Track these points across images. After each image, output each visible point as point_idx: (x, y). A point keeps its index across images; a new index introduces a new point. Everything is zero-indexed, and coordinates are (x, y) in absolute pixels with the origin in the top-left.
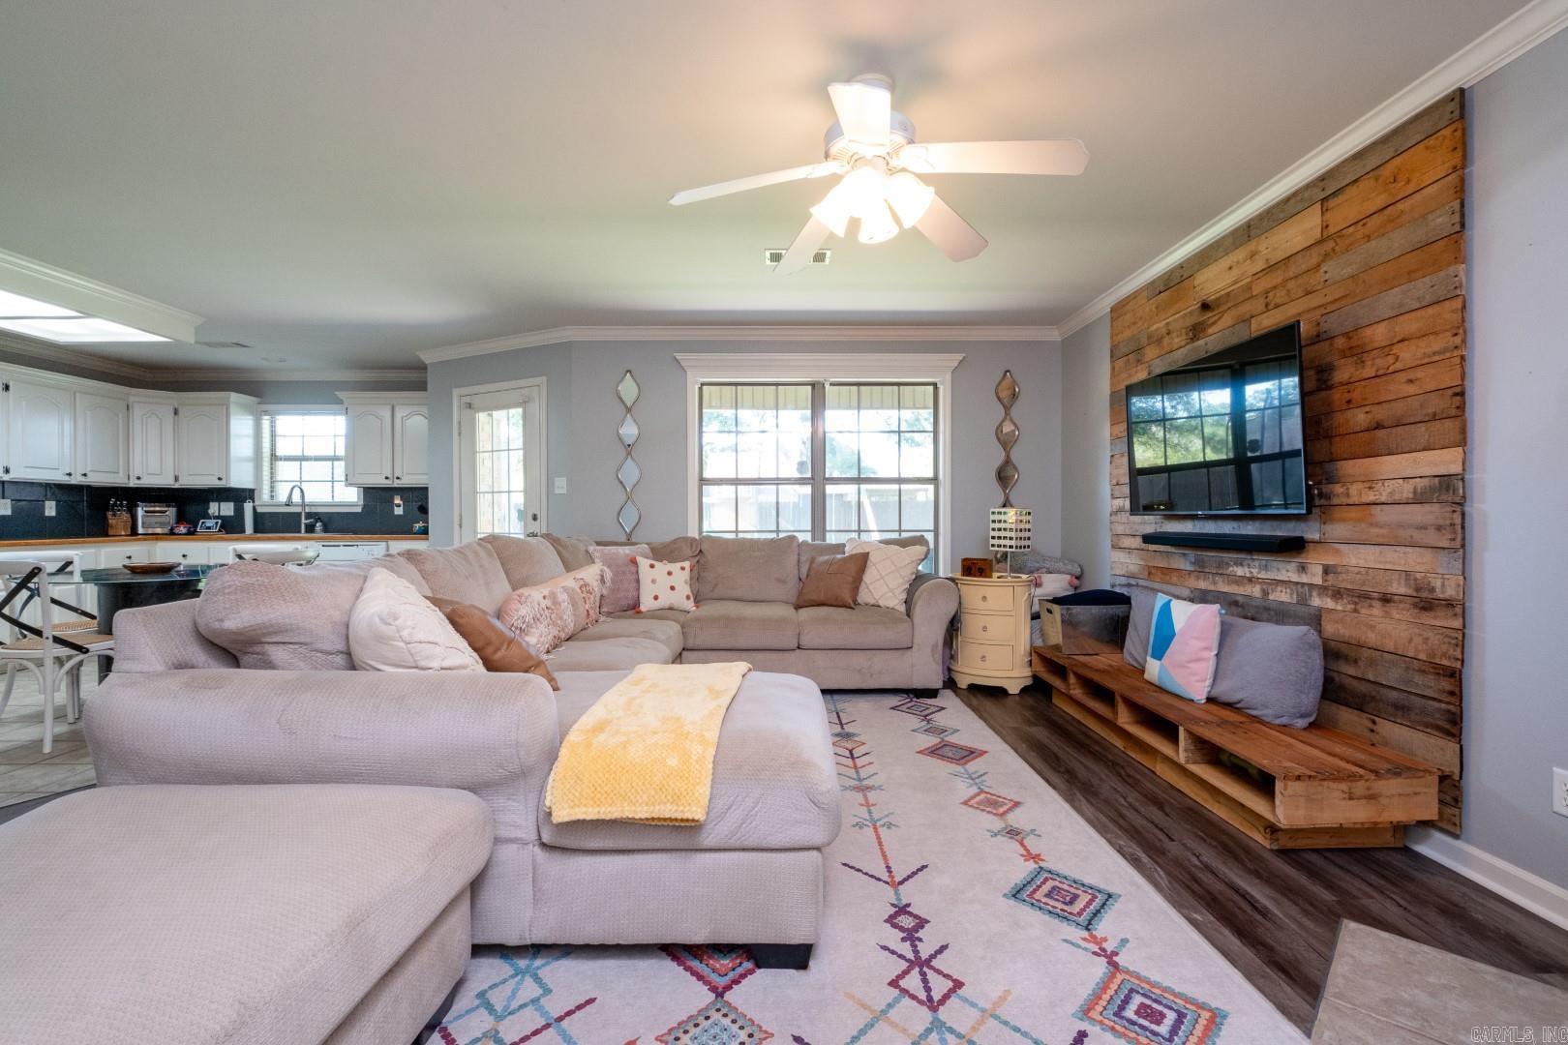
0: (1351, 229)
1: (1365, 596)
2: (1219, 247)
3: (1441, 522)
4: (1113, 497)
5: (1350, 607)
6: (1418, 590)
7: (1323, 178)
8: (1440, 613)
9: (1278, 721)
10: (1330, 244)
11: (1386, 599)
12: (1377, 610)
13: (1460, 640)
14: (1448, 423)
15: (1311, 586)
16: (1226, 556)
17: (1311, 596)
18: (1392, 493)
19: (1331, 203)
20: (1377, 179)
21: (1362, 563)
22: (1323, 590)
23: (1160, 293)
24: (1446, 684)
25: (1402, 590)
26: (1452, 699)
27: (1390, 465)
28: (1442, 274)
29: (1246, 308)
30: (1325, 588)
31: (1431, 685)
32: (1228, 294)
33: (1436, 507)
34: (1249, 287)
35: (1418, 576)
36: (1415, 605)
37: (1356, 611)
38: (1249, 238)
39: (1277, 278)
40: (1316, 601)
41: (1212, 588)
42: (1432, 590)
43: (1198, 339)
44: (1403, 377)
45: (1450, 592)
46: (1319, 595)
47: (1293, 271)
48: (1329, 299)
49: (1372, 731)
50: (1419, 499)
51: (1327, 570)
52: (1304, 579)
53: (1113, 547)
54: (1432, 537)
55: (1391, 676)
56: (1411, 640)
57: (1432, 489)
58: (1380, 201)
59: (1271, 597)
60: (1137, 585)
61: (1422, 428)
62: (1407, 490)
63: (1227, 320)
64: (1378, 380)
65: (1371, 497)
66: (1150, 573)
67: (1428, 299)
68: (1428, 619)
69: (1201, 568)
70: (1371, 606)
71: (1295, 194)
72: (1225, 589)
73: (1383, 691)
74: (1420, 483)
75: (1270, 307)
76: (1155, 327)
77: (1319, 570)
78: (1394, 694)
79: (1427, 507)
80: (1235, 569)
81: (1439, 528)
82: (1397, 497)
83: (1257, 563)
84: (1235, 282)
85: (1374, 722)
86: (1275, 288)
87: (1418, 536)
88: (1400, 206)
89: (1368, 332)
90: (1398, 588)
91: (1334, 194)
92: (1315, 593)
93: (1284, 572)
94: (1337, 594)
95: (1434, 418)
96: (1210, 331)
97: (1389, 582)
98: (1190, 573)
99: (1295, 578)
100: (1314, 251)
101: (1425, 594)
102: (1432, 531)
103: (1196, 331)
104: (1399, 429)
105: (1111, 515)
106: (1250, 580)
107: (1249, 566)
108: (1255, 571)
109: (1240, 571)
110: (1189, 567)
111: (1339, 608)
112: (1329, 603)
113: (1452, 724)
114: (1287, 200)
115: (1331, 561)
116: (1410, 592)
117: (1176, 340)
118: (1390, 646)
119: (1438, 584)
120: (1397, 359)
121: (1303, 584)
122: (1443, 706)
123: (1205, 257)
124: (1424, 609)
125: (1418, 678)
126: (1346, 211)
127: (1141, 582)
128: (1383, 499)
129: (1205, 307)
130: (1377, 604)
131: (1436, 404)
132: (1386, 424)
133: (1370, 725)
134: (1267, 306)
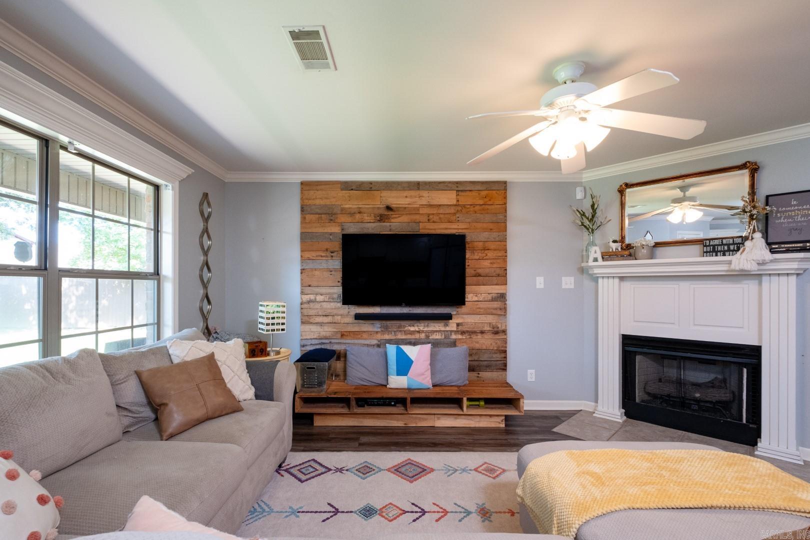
0: (469, 206)
1: (475, 332)
2: (399, 185)
3: (501, 307)
4: (302, 293)
5: (468, 337)
6: (493, 328)
7: (457, 183)
8: (501, 334)
9: (464, 384)
10: (460, 208)
11: (482, 332)
12: (480, 336)
13: (505, 341)
14: (503, 278)
15: (451, 331)
16: (403, 323)
17: (451, 335)
18: (484, 298)
19: (460, 193)
20: (479, 194)
21: (473, 321)
22: (456, 332)
23: (352, 190)
24: (503, 355)
25: (488, 329)
26: (505, 359)
27: (483, 288)
28: (502, 233)
29: (417, 217)
30: (458, 331)
31: (498, 356)
32: (405, 208)
33: (500, 303)
34: (418, 209)
35: (494, 324)
36: (493, 333)
37: (471, 338)
38: (419, 189)
39: (435, 211)
40: (454, 337)
41: (393, 338)
42: (498, 328)
43: (384, 222)
44: (489, 261)
45: (503, 328)
46: (455, 334)
47: (441, 211)
48: (459, 227)
49: (478, 377)
50: (493, 300)
51: (458, 325)
52: (448, 329)
53: (303, 323)
54: (499, 312)
55: (485, 357)
56: (491, 344)
57: (498, 297)
58: (481, 202)
59: (430, 338)
60: (330, 342)
61: (495, 278)
62: (490, 297)
63: (405, 219)
64: (480, 260)
65: (476, 299)
66: (342, 335)
67: (497, 239)
68: (497, 337)
69: (386, 329)
70: (477, 335)
71: (444, 182)
72: (404, 337)
73: (481, 363)
74: (494, 295)
75: (430, 221)
76: (347, 206)
77: (455, 325)
78: (486, 362)
79: (496, 302)
80: (409, 328)
81: (501, 309)
82: (486, 299)
83: (423, 324)
84: (409, 204)
85: (479, 374)
86: (433, 214)
87: (494, 312)
88: (487, 207)
89: (476, 244)
90: (487, 328)
91: (462, 191)
92: (453, 334)
93: (437, 327)
94: (463, 333)
95: (499, 275)
96: (392, 220)
97: (483, 327)
98: (377, 332)
99: (443, 329)
100: (453, 208)
101: (496, 329)
102: (498, 310)
103: (382, 218)
104: (487, 277)
105: (301, 304)
106: (419, 332)
107: (418, 326)
108: (421, 328)
109: (412, 329)
110: (379, 330)
111: (464, 337)
112: (460, 337)
113: (504, 368)
114: (440, 183)
115: (459, 321)
116: (491, 329)
117: (367, 218)
118: (484, 347)
119: (500, 326)
120: (487, 255)
121: (447, 331)
122: (503, 362)
123: (389, 186)
124: (496, 334)
125: (494, 356)
126: (466, 199)
127: (333, 341)
128: (481, 300)
129: (389, 208)
130: (479, 334)
131: (498, 271)
132: (482, 275)
133: (478, 375)
134: (429, 220)
